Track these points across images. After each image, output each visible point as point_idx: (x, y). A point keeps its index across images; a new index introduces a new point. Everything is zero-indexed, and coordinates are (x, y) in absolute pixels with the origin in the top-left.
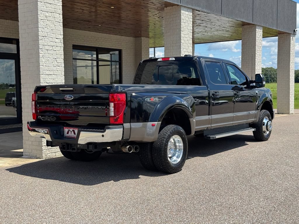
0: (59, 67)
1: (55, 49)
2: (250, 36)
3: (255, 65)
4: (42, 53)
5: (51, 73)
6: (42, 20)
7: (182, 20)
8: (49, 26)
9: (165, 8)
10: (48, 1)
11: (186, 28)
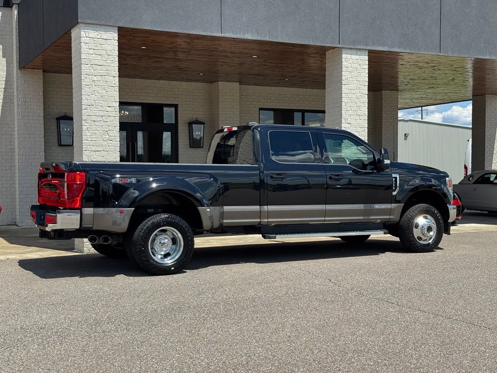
0: (111, 142)
1: (106, 119)
5: (100, 148)
6: (87, 85)
7: (344, 69)
8: (98, 93)
9: (327, 52)
10: (96, 62)
11: (354, 79)
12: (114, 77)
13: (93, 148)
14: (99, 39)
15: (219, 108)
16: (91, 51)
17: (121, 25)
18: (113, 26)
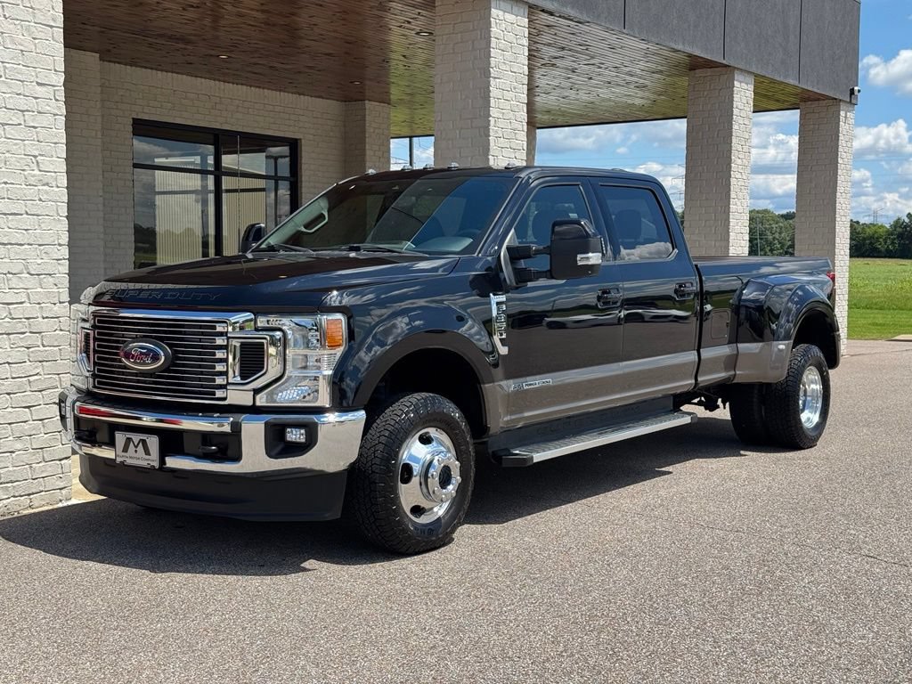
0: (46, 188)
1: (33, 121)
2: (715, 104)
3: (729, 198)
5: (18, 207)
7: (493, 42)
11: (508, 68)
13: (1, 206)
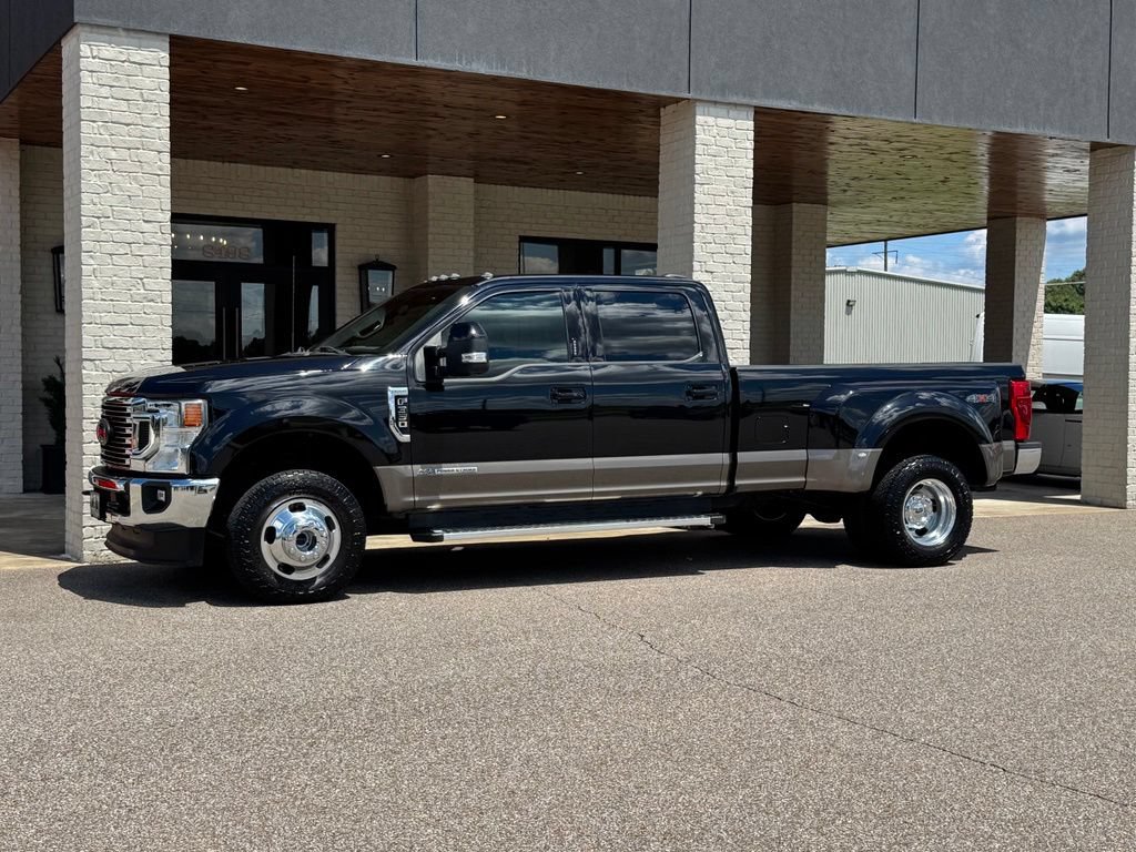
4: (92, 262)
6: (93, 170)
7: (699, 148)
8: (121, 189)
9: (662, 109)
10: (116, 116)
11: (723, 173)
12: (159, 152)
13: (108, 318)
14: (123, 62)
15: (427, 234)
16: (105, 91)
17: (176, 31)
18: (158, 34)
